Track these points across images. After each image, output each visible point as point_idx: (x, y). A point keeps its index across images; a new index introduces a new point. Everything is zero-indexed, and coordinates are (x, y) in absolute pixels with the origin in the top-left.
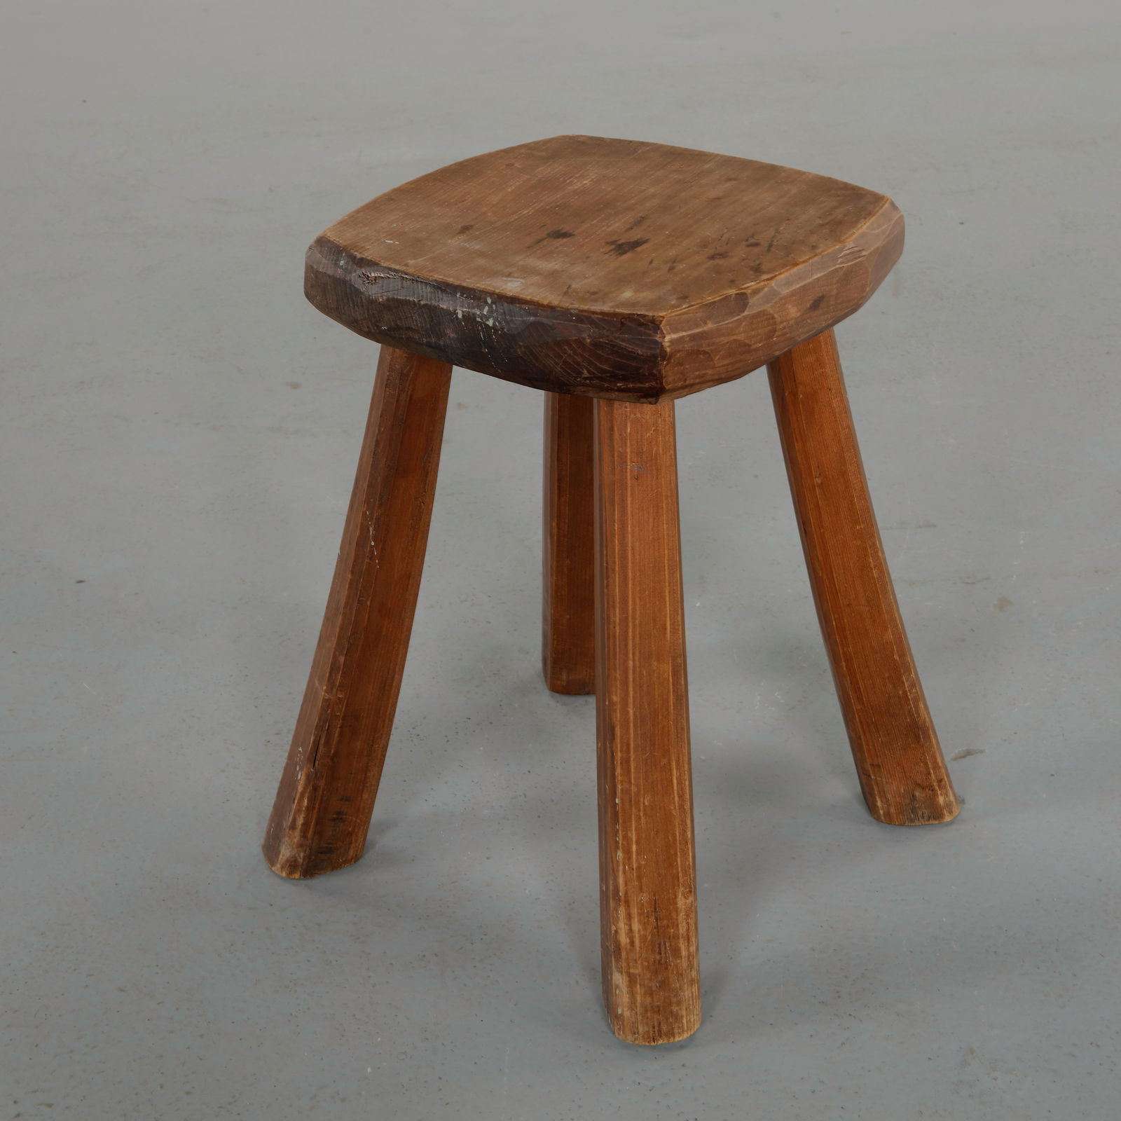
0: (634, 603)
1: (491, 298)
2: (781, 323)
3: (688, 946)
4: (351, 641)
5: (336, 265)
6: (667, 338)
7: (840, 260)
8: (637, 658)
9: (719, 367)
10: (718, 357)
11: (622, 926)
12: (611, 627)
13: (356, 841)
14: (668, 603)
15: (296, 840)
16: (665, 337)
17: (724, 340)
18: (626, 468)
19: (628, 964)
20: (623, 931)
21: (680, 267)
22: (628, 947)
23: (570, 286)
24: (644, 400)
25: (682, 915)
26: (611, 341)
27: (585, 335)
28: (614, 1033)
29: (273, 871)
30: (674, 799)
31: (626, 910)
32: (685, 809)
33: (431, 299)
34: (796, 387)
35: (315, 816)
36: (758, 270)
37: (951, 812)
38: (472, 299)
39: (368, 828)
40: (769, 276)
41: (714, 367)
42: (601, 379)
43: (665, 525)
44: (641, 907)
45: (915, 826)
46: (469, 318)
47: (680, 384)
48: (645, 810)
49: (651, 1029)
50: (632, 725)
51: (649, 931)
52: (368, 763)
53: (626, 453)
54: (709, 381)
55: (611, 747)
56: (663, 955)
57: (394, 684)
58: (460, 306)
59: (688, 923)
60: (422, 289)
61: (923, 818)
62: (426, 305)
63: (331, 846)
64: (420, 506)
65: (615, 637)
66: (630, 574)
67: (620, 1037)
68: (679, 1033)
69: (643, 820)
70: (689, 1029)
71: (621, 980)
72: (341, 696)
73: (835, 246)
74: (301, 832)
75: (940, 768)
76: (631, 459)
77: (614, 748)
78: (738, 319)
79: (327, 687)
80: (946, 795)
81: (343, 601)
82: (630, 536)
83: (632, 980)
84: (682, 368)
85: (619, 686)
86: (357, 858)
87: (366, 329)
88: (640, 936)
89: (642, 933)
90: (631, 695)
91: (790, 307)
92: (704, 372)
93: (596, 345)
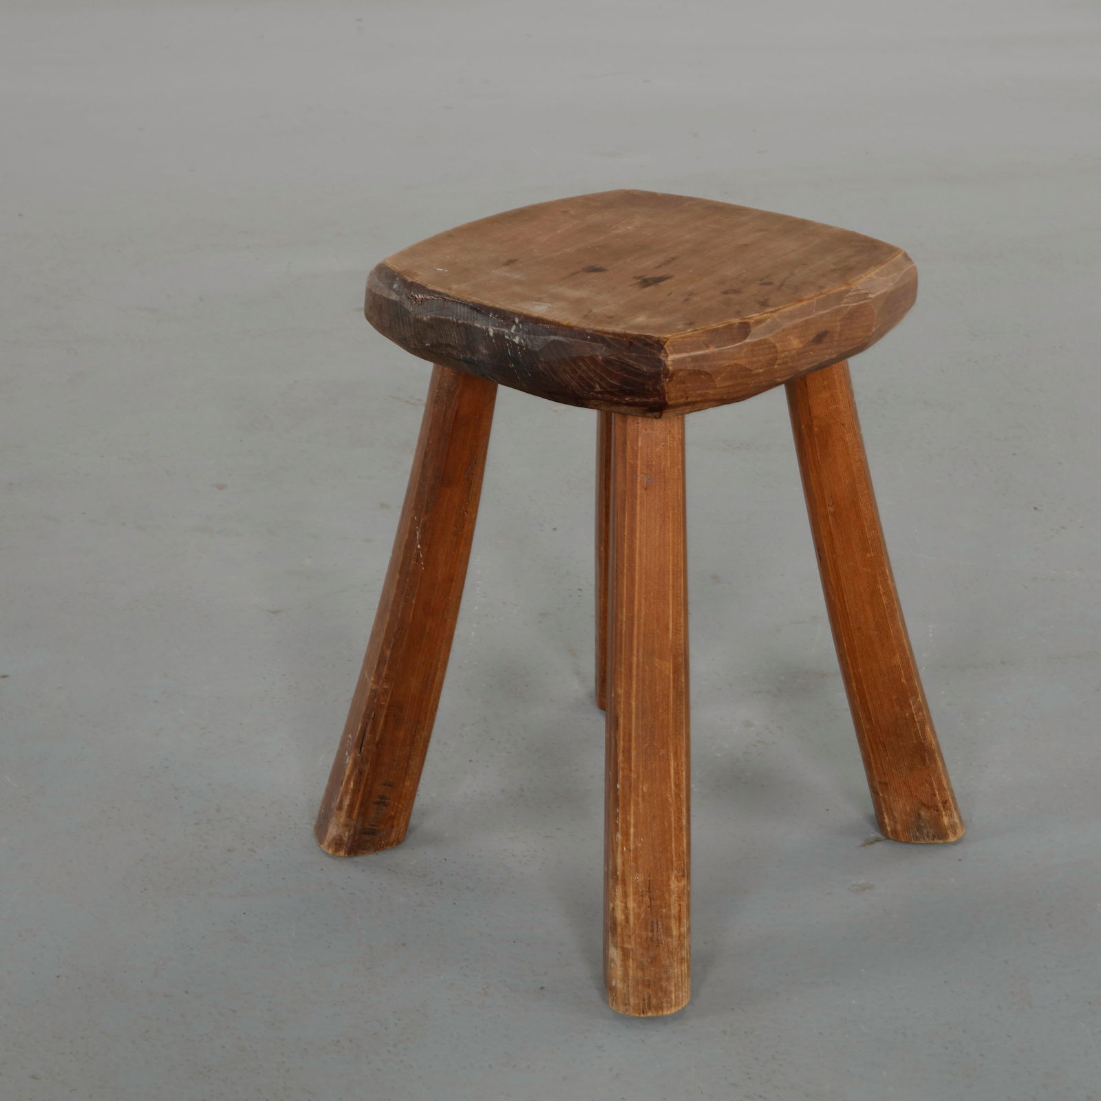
0: (640, 603)
1: (519, 318)
2: (783, 352)
3: (679, 926)
4: (397, 636)
5: (391, 288)
6: (671, 357)
7: (845, 300)
8: (640, 654)
9: (719, 388)
10: (719, 378)
11: (619, 903)
12: (619, 624)
13: (398, 825)
14: (671, 605)
15: (342, 820)
16: (667, 356)
17: (726, 363)
18: (637, 479)
19: (623, 939)
20: (619, 908)
21: (695, 299)
22: (623, 923)
23: (590, 311)
24: (649, 414)
25: (674, 897)
26: (621, 359)
27: (598, 353)
28: (608, 1003)
29: (322, 849)
30: (670, 787)
31: (622, 888)
32: (681, 798)
33: (467, 319)
34: (812, 421)
35: (360, 798)
36: (764, 304)
37: (955, 833)
38: (502, 319)
39: (410, 814)
40: (772, 309)
41: (715, 388)
42: (611, 393)
43: (671, 533)
44: (636, 887)
45: (920, 844)
46: (499, 336)
47: (682, 401)
48: (643, 796)
49: (641, 1002)
50: (634, 716)
51: (642, 910)
52: (410, 752)
53: (637, 465)
54: (711, 401)
55: (615, 737)
56: (655, 933)
57: (437, 679)
58: (492, 325)
59: (680, 905)
60: (460, 309)
61: (928, 836)
62: (463, 324)
63: (374, 827)
64: (464, 514)
65: (621, 634)
66: (637, 577)
67: (613, 1008)
68: (667, 1007)
69: (641, 805)
70: (677, 1004)
71: (615, 954)
72: (386, 687)
73: (840, 287)
74: (347, 812)
75: (944, 789)
76: (641, 470)
77: (617, 737)
78: (739, 346)
79: (375, 678)
80: (951, 816)
81: (392, 599)
82: (638, 542)
83: (626, 954)
84: (684, 386)
85: (623, 679)
86: (399, 842)
87: (413, 346)
88: (634, 914)
89: (636, 910)
90: (634, 688)
91: (792, 338)
92: (706, 391)
93: (607, 362)
